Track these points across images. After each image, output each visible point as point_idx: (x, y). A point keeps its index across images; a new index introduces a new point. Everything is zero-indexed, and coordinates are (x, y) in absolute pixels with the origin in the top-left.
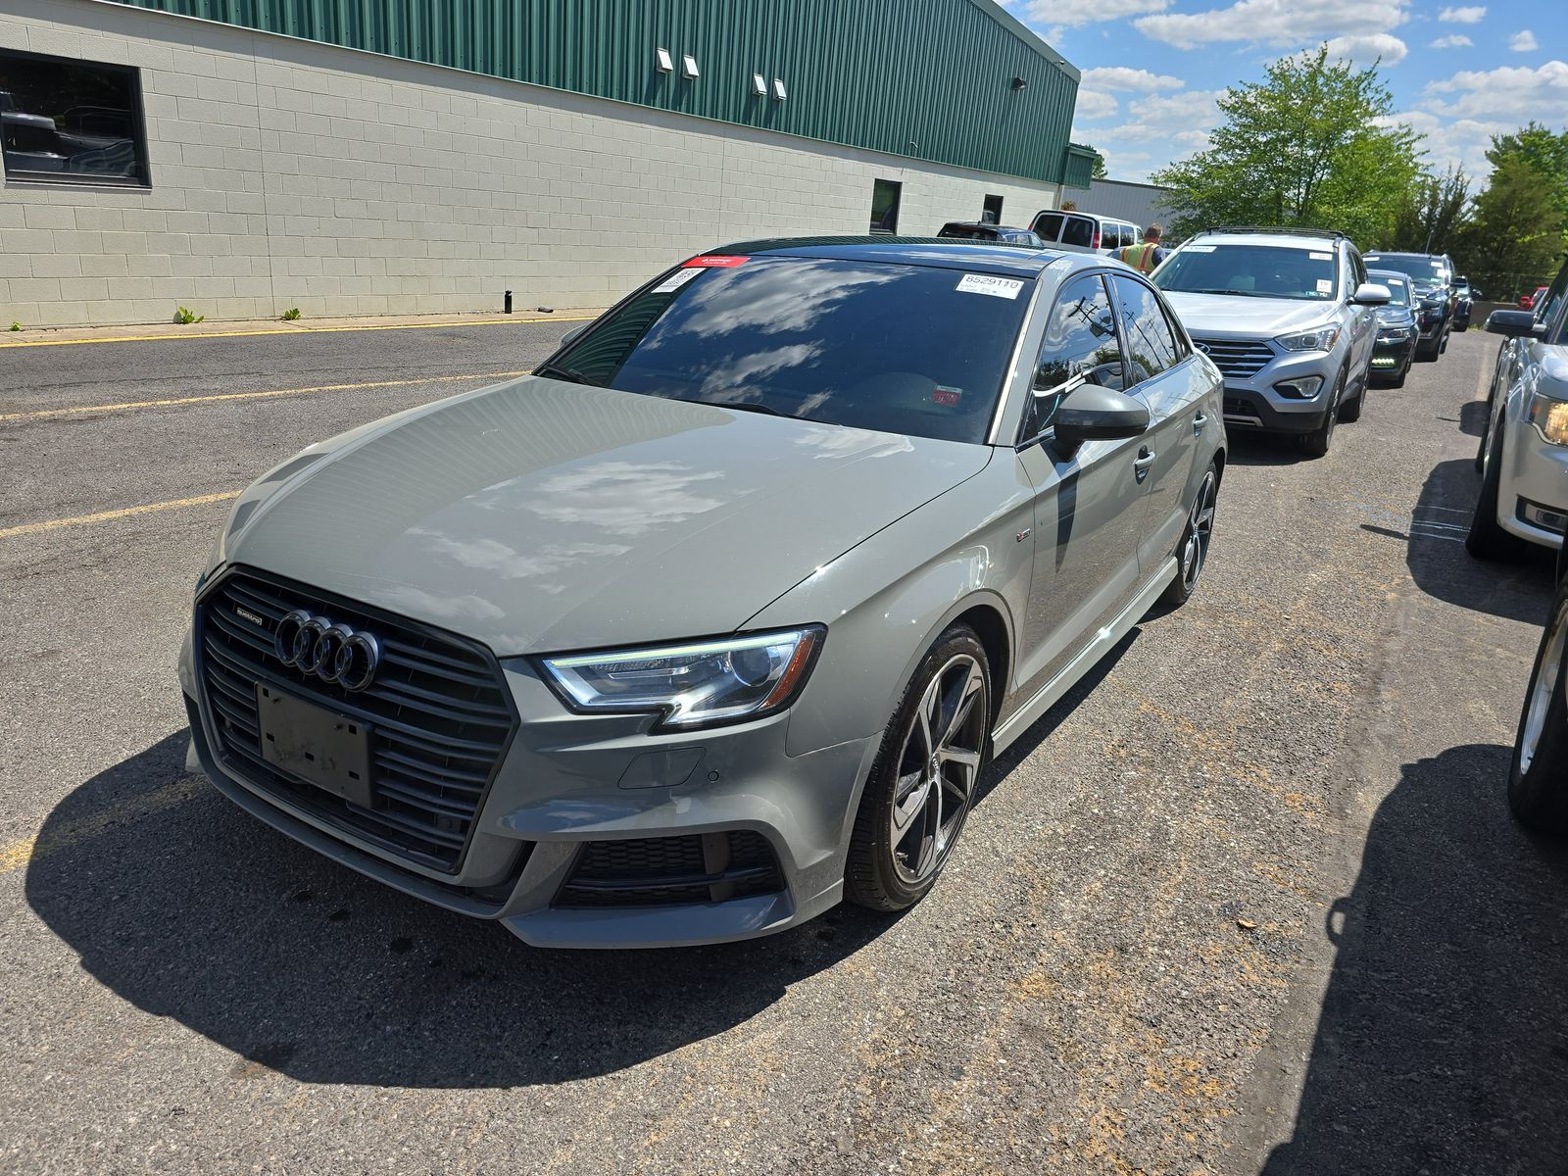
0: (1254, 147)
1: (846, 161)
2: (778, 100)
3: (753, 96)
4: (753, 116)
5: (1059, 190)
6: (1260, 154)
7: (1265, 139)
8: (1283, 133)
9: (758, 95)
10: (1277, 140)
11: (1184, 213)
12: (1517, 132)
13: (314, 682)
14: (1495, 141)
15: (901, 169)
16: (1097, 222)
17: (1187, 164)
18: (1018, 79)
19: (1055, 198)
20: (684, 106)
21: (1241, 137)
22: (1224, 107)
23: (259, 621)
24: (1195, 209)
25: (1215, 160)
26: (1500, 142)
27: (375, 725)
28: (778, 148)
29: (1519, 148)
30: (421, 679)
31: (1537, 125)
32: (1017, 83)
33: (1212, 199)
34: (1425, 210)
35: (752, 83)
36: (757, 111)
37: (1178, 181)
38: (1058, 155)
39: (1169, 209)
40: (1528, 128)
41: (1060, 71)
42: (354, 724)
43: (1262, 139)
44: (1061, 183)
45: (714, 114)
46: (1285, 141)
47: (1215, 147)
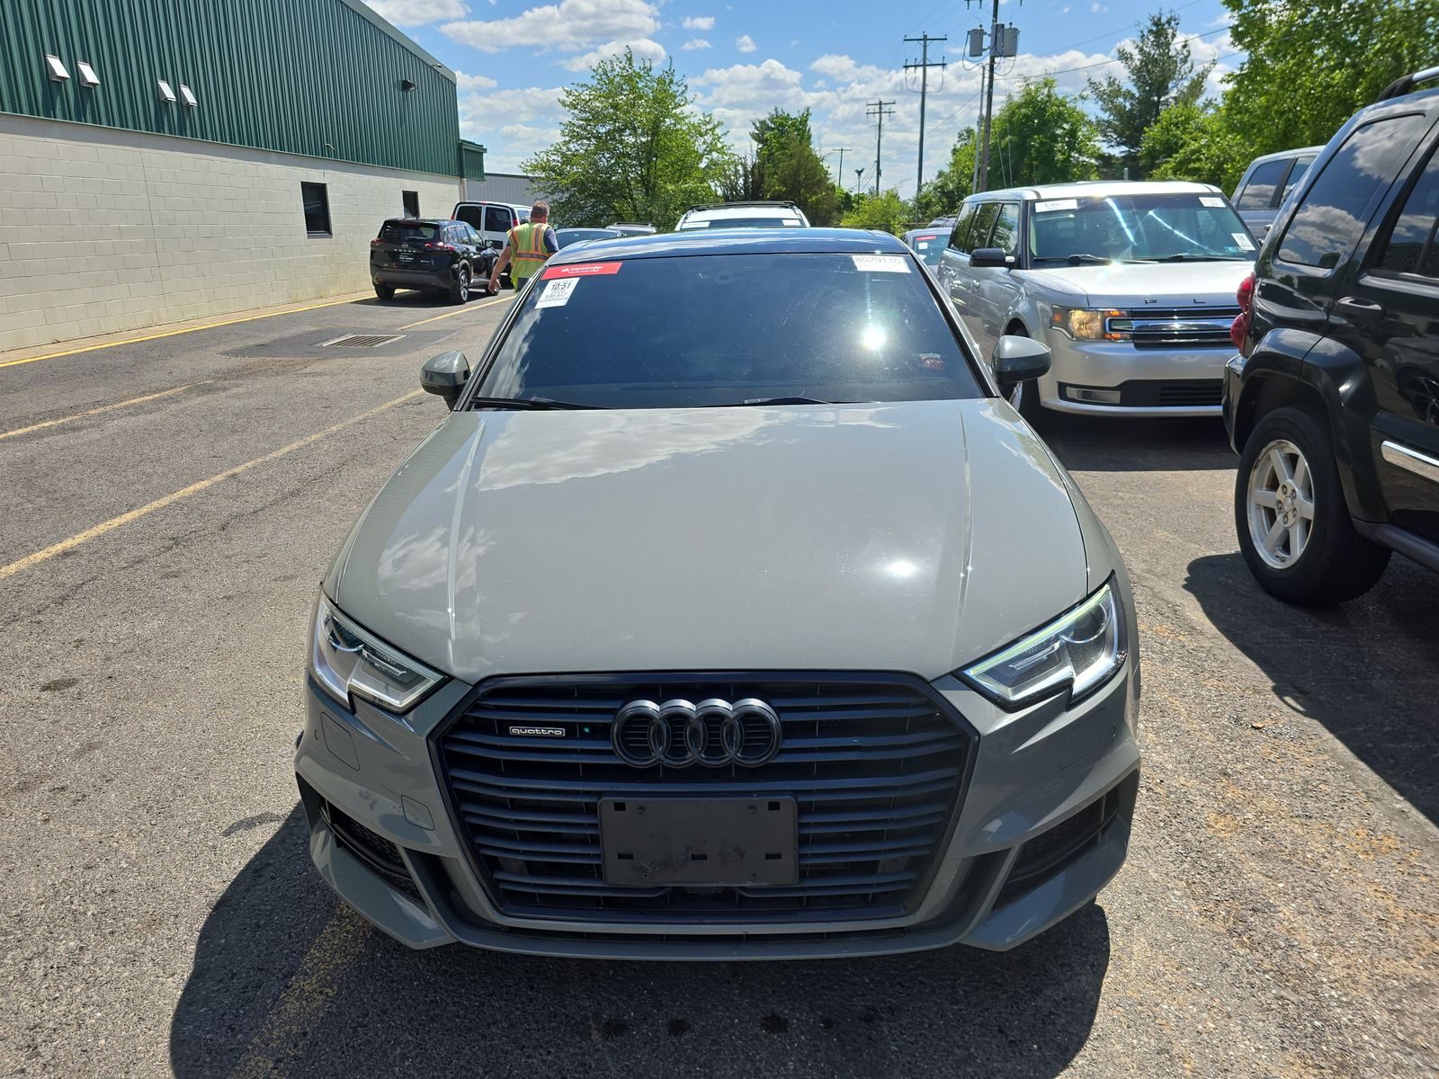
0: (598, 137)
1: (269, 166)
2: (189, 106)
3: (162, 103)
4: (166, 123)
5: (461, 182)
6: (603, 143)
7: (604, 130)
8: (617, 124)
9: (167, 102)
10: (614, 130)
11: (556, 197)
12: (768, 116)
13: (696, 773)
14: (754, 124)
15: (322, 171)
16: (512, 210)
17: (547, 153)
18: (406, 81)
19: (460, 190)
20: (89, 117)
21: (585, 129)
22: (564, 104)
23: (559, 732)
24: (563, 192)
25: (569, 150)
26: (758, 125)
27: (796, 793)
28: (198, 156)
29: (773, 129)
30: (829, 729)
31: (779, 110)
32: (406, 86)
33: (574, 183)
34: (741, 181)
35: (157, 91)
36: (169, 122)
37: (544, 169)
38: (453, 152)
39: (542, 194)
40: (774, 113)
41: (438, 73)
42: (774, 799)
43: (602, 130)
44: (462, 176)
45: (123, 123)
46: (621, 131)
47: (567, 139)
